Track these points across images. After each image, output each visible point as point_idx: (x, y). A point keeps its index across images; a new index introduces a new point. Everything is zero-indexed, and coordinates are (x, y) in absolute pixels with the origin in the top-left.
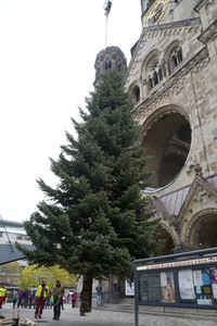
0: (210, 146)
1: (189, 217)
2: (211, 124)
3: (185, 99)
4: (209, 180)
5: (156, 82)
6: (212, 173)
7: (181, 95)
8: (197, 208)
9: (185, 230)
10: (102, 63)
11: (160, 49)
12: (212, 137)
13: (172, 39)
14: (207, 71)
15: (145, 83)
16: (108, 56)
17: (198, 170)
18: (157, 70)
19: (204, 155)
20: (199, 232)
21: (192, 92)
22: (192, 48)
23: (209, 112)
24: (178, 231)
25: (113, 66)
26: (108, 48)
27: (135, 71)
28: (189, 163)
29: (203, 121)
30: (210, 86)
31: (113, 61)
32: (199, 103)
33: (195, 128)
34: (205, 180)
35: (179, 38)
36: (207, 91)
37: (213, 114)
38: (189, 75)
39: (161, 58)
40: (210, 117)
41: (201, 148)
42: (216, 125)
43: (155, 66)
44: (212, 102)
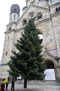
0: (49, 43)
2: (49, 38)
3: (42, 29)
4: (48, 51)
6: (48, 50)
7: (41, 27)
10: (14, 8)
11: (35, 12)
12: (49, 41)
13: (39, 11)
14: (49, 24)
16: (16, 7)
17: (46, 48)
18: (33, 17)
19: (47, 45)
21: (45, 28)
22: (46, 16)
23: (49, 34)
26: (16, 4)
27: (26, 15)
29: (47, 36)
30: (50, 28)
31: (17, 9)
32: (46, 31)
33: (45, 37)
35: (42, 12)
36: (49, 29)
37: (50, 35)
38: (44, 23)
39: (35, 15)
40: (49, 36)
41: (46, 43)
42: (51, 38)
43: (32, 16)
44: (50, 32)
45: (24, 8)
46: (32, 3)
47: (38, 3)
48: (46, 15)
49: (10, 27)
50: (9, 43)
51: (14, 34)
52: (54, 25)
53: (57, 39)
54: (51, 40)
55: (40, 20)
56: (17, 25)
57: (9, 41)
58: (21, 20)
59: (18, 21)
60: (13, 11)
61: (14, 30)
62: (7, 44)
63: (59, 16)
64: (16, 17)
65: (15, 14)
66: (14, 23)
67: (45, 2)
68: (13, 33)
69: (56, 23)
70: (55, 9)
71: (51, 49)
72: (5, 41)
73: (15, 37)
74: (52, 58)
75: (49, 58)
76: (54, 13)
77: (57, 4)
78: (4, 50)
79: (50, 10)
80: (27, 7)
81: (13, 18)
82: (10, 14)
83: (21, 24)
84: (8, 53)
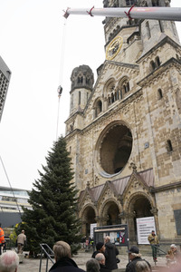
0: (142, 152)
1: (128, 196)
2: (143, 139)
3: (130, 118)
5: (113, 101)
6: (142, 170)
7: (128, 115)
8: (133, 191)
9: (126, 203)
11: (116, 79)
12: (143, 147)
13: (123, 74)
14: (143, 104)
15: (106, 100)
16: (80, 72)
17: (135, 168)
18: (114, 92)
19: (139, 158)
20: (134, 205)
21: (134, 115)
23: (143, 131)
24: (122, 204)
25: (84, 81)
26: (80, 67)
27: (99, 90)
28: (130, 161)
29: (139, 135)
31: (84, 77)
32: (137, 123)
33: (135, 139)
34: (138, 174)
35: (128, 75)
36: (142, 117)
37: (145, 132)
38: (132, 103)
39: (116, 86)
40: (143, 135)
41: (137, 153)
42: (147, 141)
43: (113, 88)
44: (145, 125)
45: (99, 70)
47: (125, 50)
49: (72, 124)
51: (78, 141)
52: (147, 109)
54: (147, 146)
55: (127, 96)
56: (85, 117)
58: (92, 103)
59: (86, 107)
60: (76, 85)
61: (78, 130)
63: (156, 83)
65: (80, 90)
66: (78, 113)
67: (139, 44)
68: (76, 137)
69: (150, 102)
70: (148, 65)
71: (147, 168)
73: (81, 145)
75: (141, 190)
76: (146, 75)
81: (76, 102)
82: (71, 93)
83: (92, 111)
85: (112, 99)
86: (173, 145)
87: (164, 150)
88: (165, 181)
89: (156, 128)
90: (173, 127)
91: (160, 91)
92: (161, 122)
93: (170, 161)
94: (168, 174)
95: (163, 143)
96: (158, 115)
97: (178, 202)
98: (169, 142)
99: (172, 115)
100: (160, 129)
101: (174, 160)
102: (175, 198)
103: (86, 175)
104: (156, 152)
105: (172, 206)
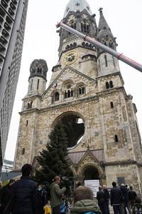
1: (82, 165)
2: (94, 130)
3: (84, 113)
4: (91, 152)
5: (69, 97)
7: (82, 110)
8: (86, 163)
9: (79, 170)
10: (37, 68)
11: (74, 82)
12: (94, 135)
13: (81, 81)
14: (96, 106)
15: (63, 93)
16: (40, 65)
17: (88, 147)
18: (70, 90)
19: (90, 141)
21: (88, 112)
22: (90, 92)
23: (94, 124)
25: (42, 72)
29: (91, 126)
30: (96, 113)
32: (90, 118)
33: (88, 128)
35: (85, 83)
36: (94, 115)
37: (96, 125)
38: (87, 103)
39: (74, 86)
40: (94, 126)
41: (89, 138)
42: (97, 131)
43: (69, 87)
44: (96, 121)
46: (70, 60)
47: (80, 63)
48: (90, 89)
49: (30, 102)
50: (27, 133)
51: (36, 117)
52: (102, 111)
53: (104, 134)
54: (97, 134)
55: (82, 97)
56: (42, 101)
57: (28, 130)
58: (50, 92)
59: (45, 94)
60: (36, 73)
61: (37, 109)
62: (24, 133)
63: (109, 97)
64: (41, 84)
65: (39, 78)
66: (38, 96)
67: (92, 63)
68: (34, 114)
69: (105, 108)
70: (104, 83)
72: (20, 129)
73: (38, 121)
74: (96, 164)
75: (93, 162)
77: (108, 76)
78: (18, 145)
79: (97, 83)
80: (60, 66)
81: (35, 86)
82: (30, 78)
83: (50, 98)
84: (26, 151)
85: (68, 95)
86: (119, 139)
87: (113, 141)
88: (112, 159)
89: (108, 126)
90: (119, 128)
91: (112, 103)
92: (111, 123)
93: (116, 148)
94: (114, 155)
95: (112, 136)
96: (109, 118)
97: (120, 173)
98: (116, 136)
99: (119, 121)
100: (111, 127)
101: (119, 148)
102: (118, 170)
103: (41, 145)
104: (107, 140)
105: (117, 175)
